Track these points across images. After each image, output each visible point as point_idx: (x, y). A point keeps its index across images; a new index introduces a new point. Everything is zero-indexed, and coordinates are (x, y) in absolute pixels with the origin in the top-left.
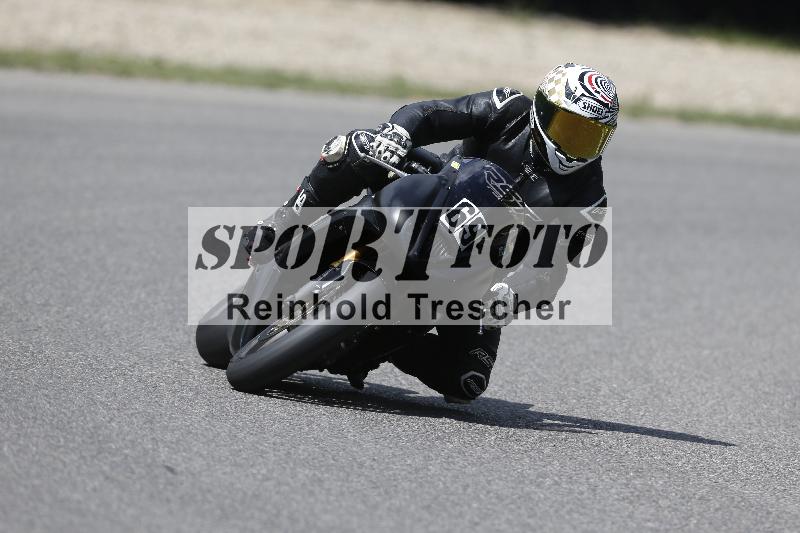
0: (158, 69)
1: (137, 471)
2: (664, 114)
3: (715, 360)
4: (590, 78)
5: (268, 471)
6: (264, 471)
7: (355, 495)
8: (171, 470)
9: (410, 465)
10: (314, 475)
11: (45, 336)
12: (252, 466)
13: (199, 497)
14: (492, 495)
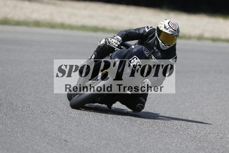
0: (63, 26)
1: (56, 141)
2: (208, 39)
3: (222, 110)
4: (171, 23)
5: (94, 141)
6: (92, 141)
7: (119, 148)
8: (66, 141)
9: (134, 139)
10: (107, 142)
11: (30, 102)
12: (89, 140)
13: (74, 149)
14: (158, 148)
